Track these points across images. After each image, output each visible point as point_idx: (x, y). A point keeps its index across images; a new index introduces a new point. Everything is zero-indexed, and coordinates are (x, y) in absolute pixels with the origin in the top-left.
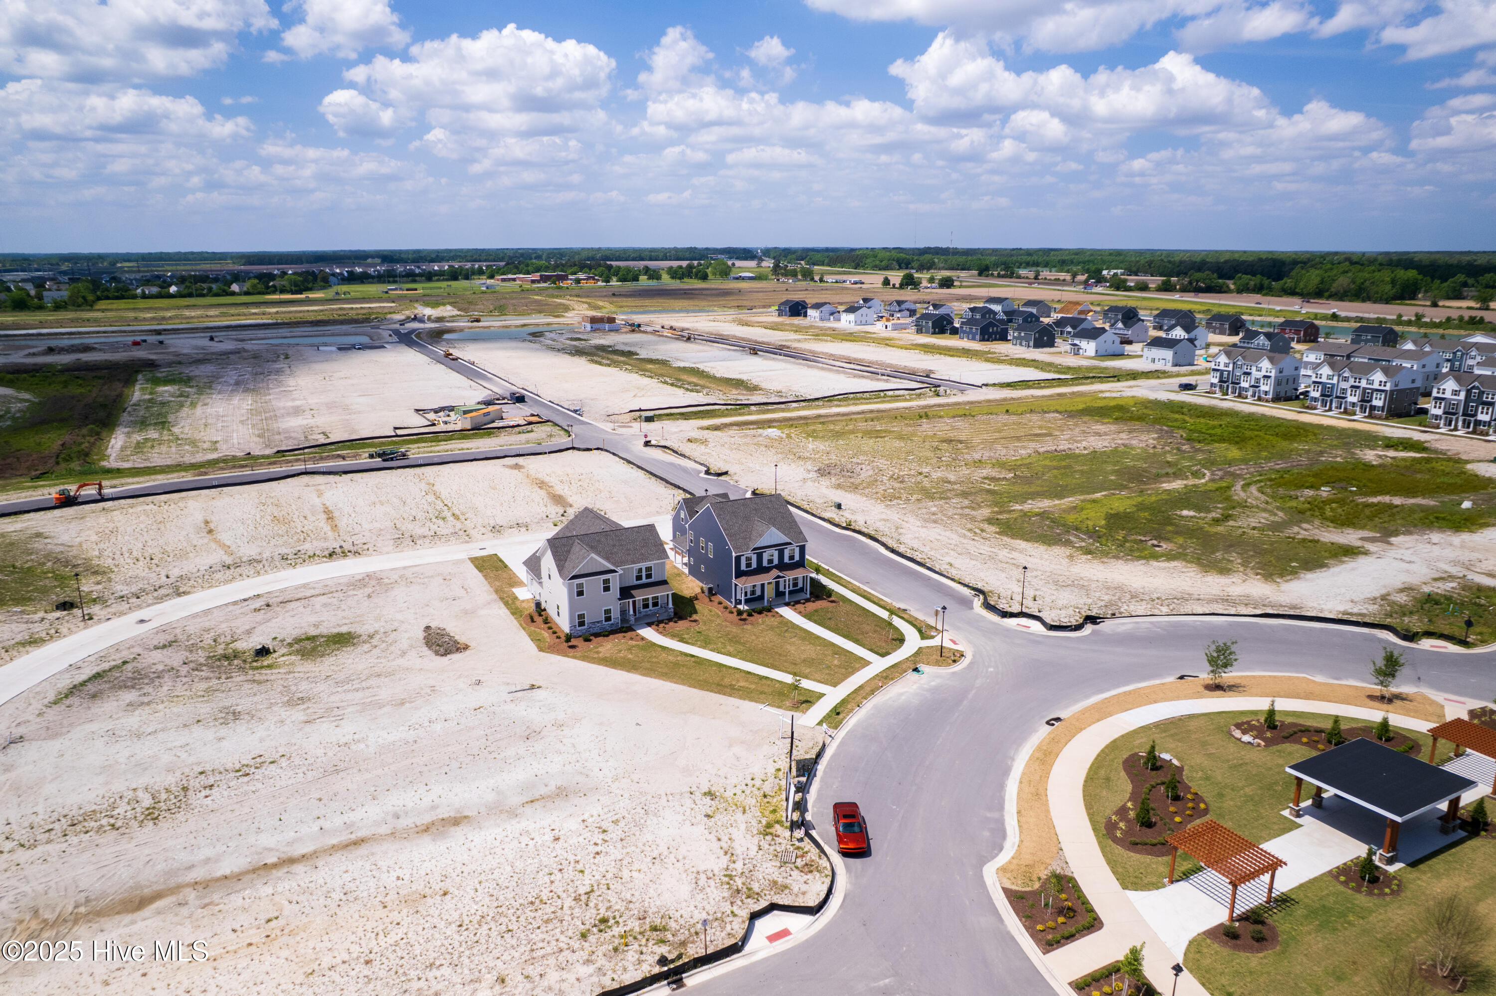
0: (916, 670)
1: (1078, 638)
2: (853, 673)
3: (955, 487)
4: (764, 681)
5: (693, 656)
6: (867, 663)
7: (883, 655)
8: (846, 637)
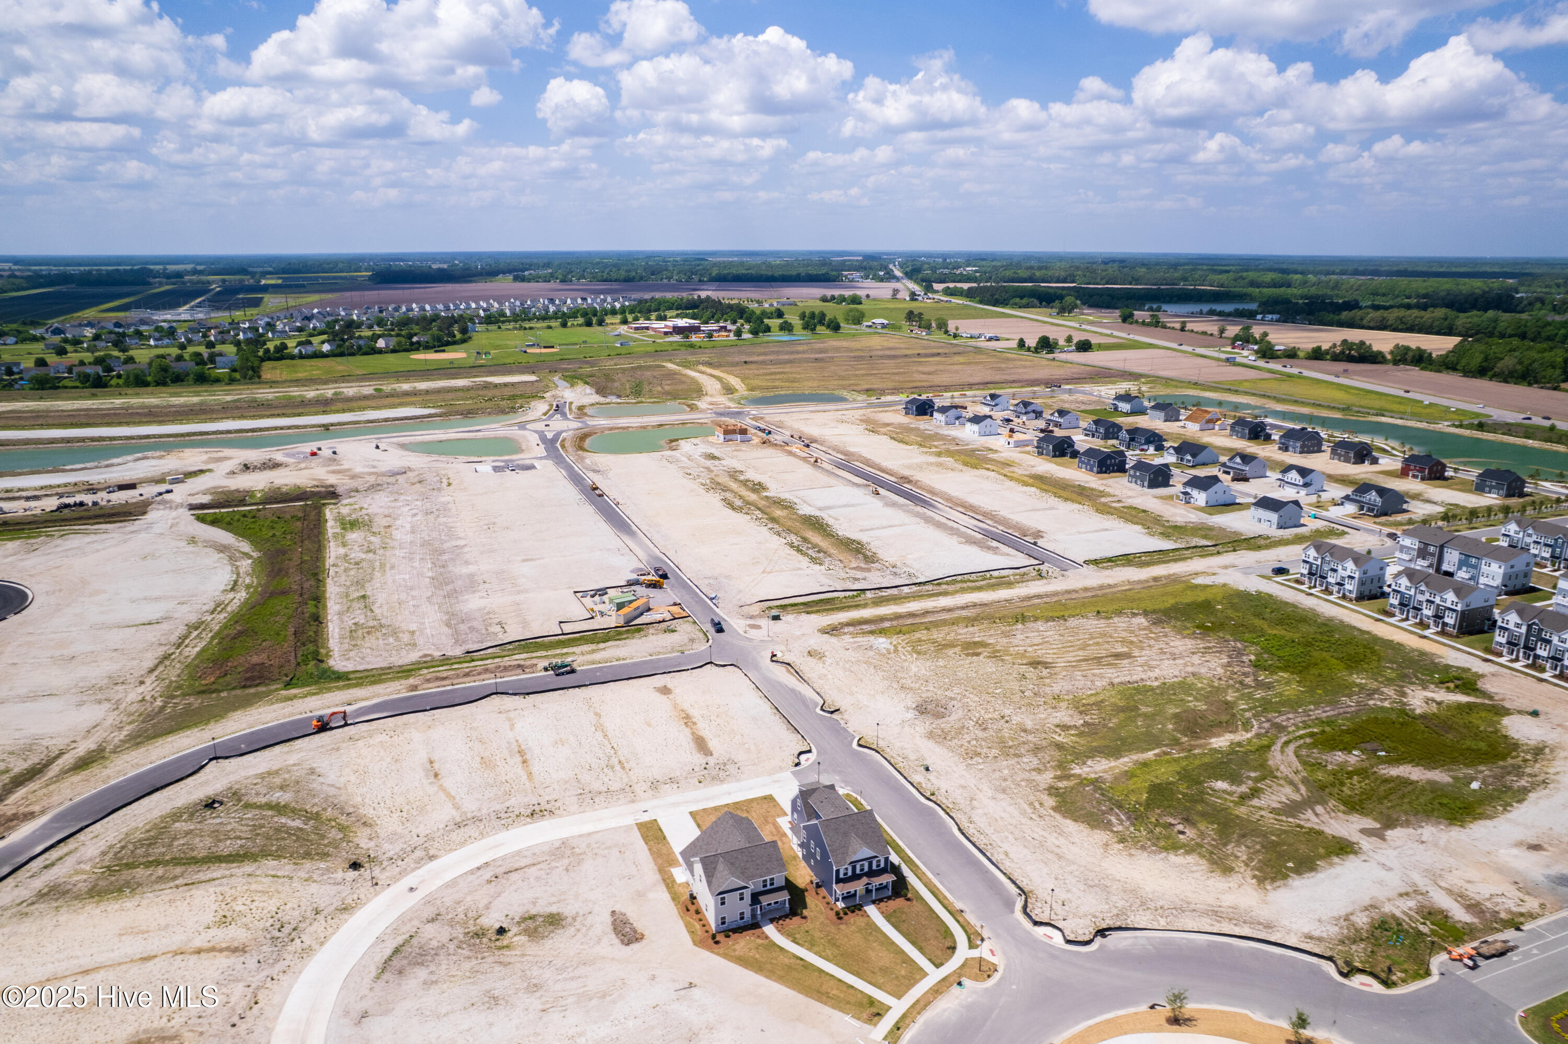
0: (960, 984)
1: (1087, 953)
2: (913, 985)
3: (1030, 738)
4: (851, 991)
5: (802, 959)
6: (925, 974)
7: (938, 966)
8: (913, 943)
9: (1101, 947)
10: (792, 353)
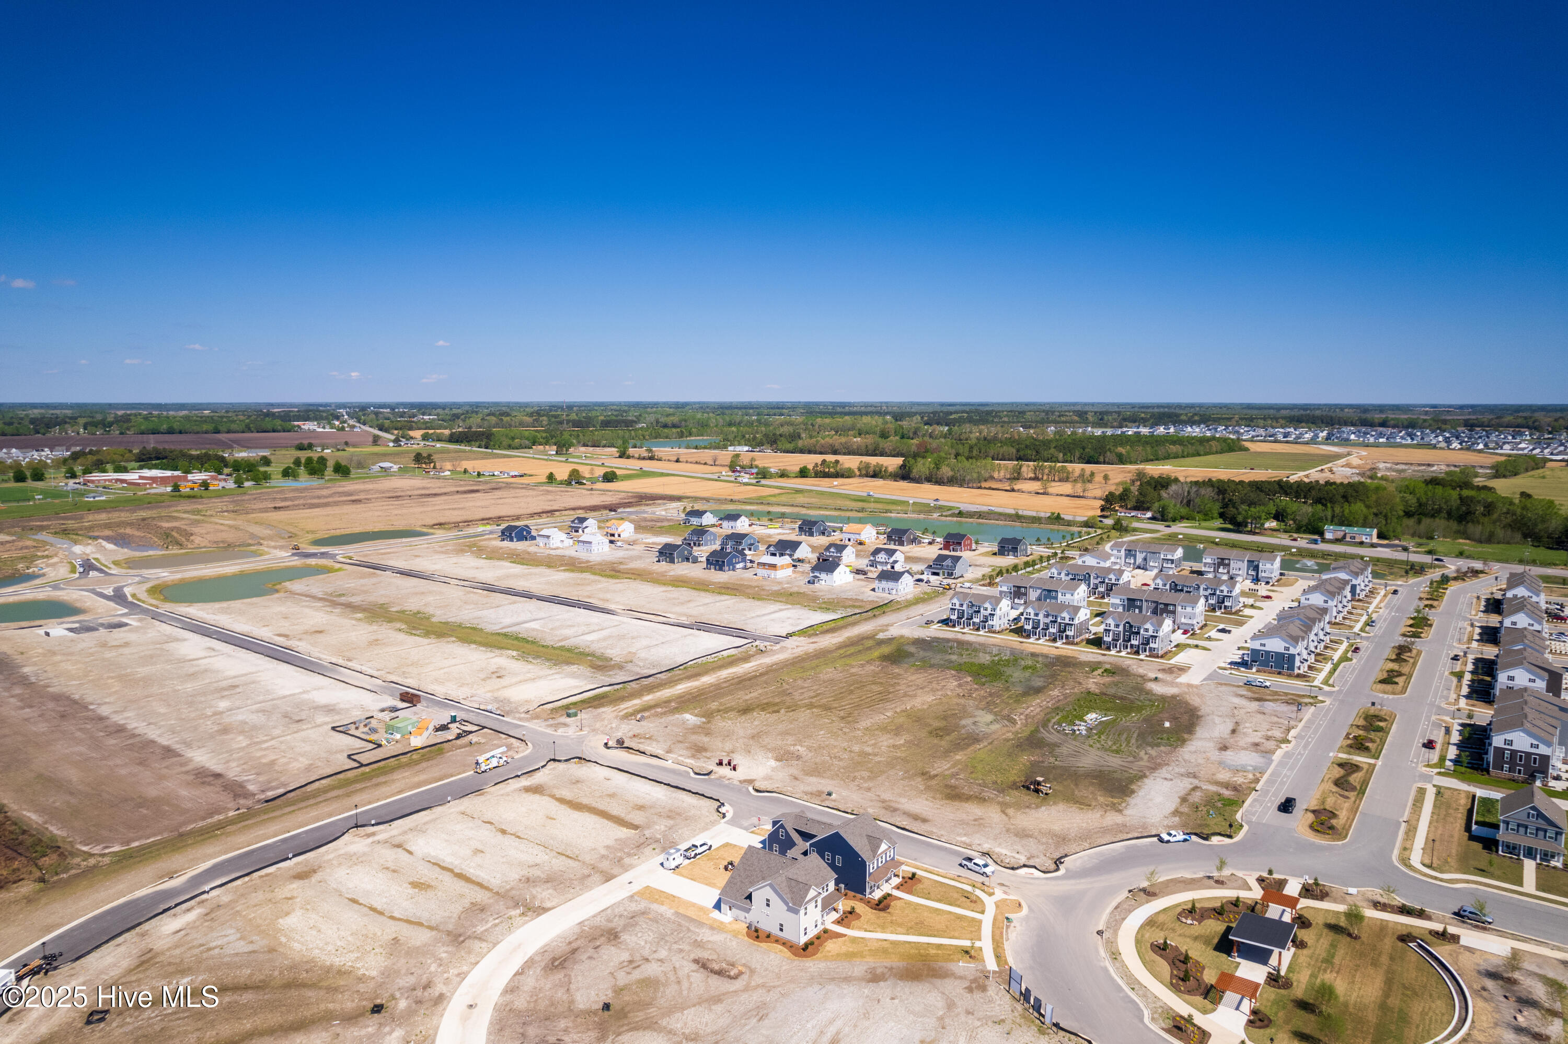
0: (1007, 919)
1: (1062, 875)
2: (980, 929)
6: (980, 922)
7: (983, 912)
8: (951, 904)
9: (1067, 870)
10: (319, 497)
